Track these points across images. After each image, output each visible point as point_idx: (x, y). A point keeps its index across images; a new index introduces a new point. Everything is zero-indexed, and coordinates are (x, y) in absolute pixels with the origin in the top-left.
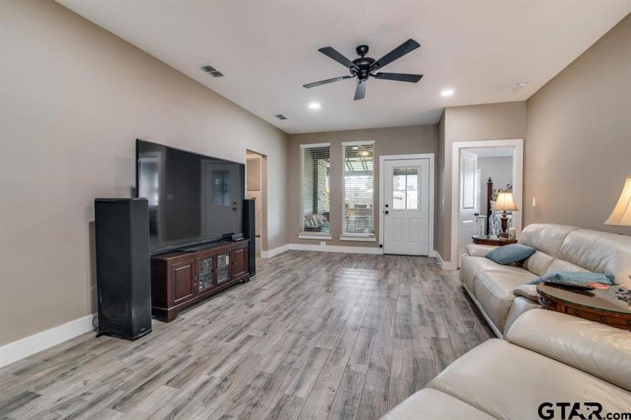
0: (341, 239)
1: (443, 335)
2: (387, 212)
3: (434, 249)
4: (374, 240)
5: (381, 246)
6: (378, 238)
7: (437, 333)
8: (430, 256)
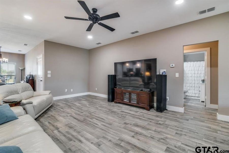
1: (56, 132)
7: (59, 131)
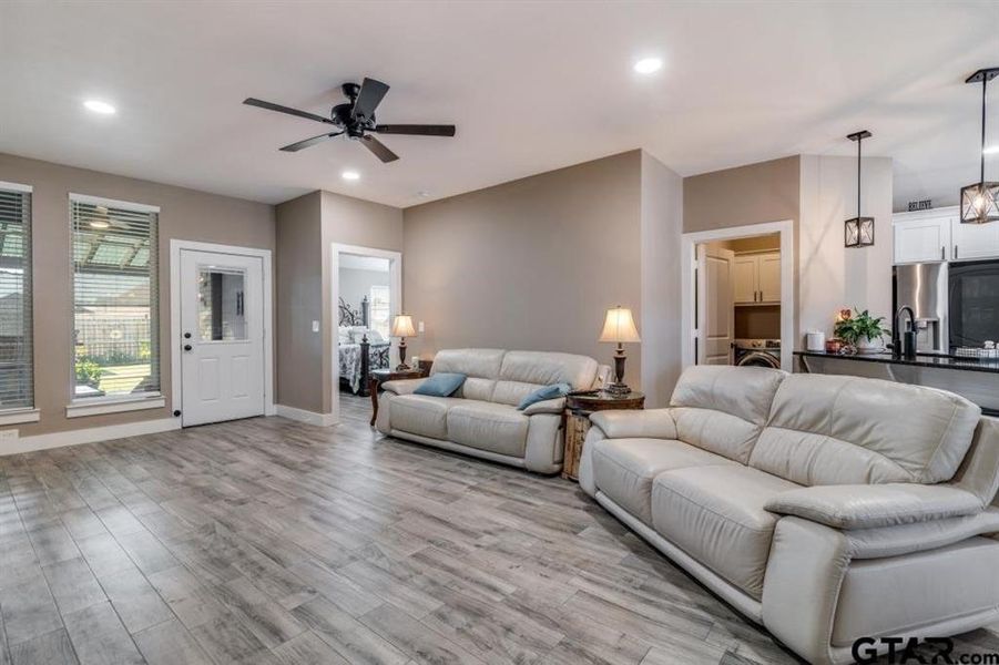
0: (70, 414)
2: (188, 348)
3: (274, 403)
4: (161, 403)
5: (177, 413)
6: (169, 400)
8: (267, 414)
